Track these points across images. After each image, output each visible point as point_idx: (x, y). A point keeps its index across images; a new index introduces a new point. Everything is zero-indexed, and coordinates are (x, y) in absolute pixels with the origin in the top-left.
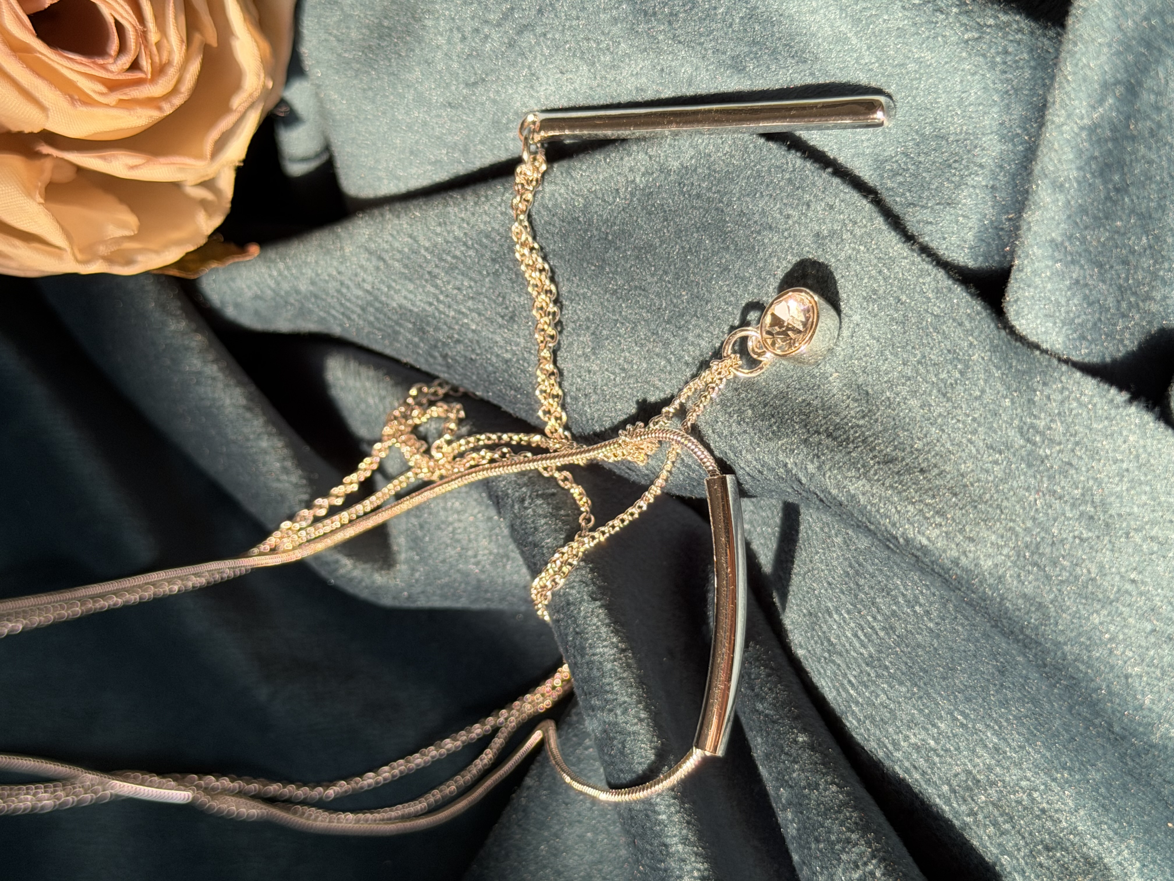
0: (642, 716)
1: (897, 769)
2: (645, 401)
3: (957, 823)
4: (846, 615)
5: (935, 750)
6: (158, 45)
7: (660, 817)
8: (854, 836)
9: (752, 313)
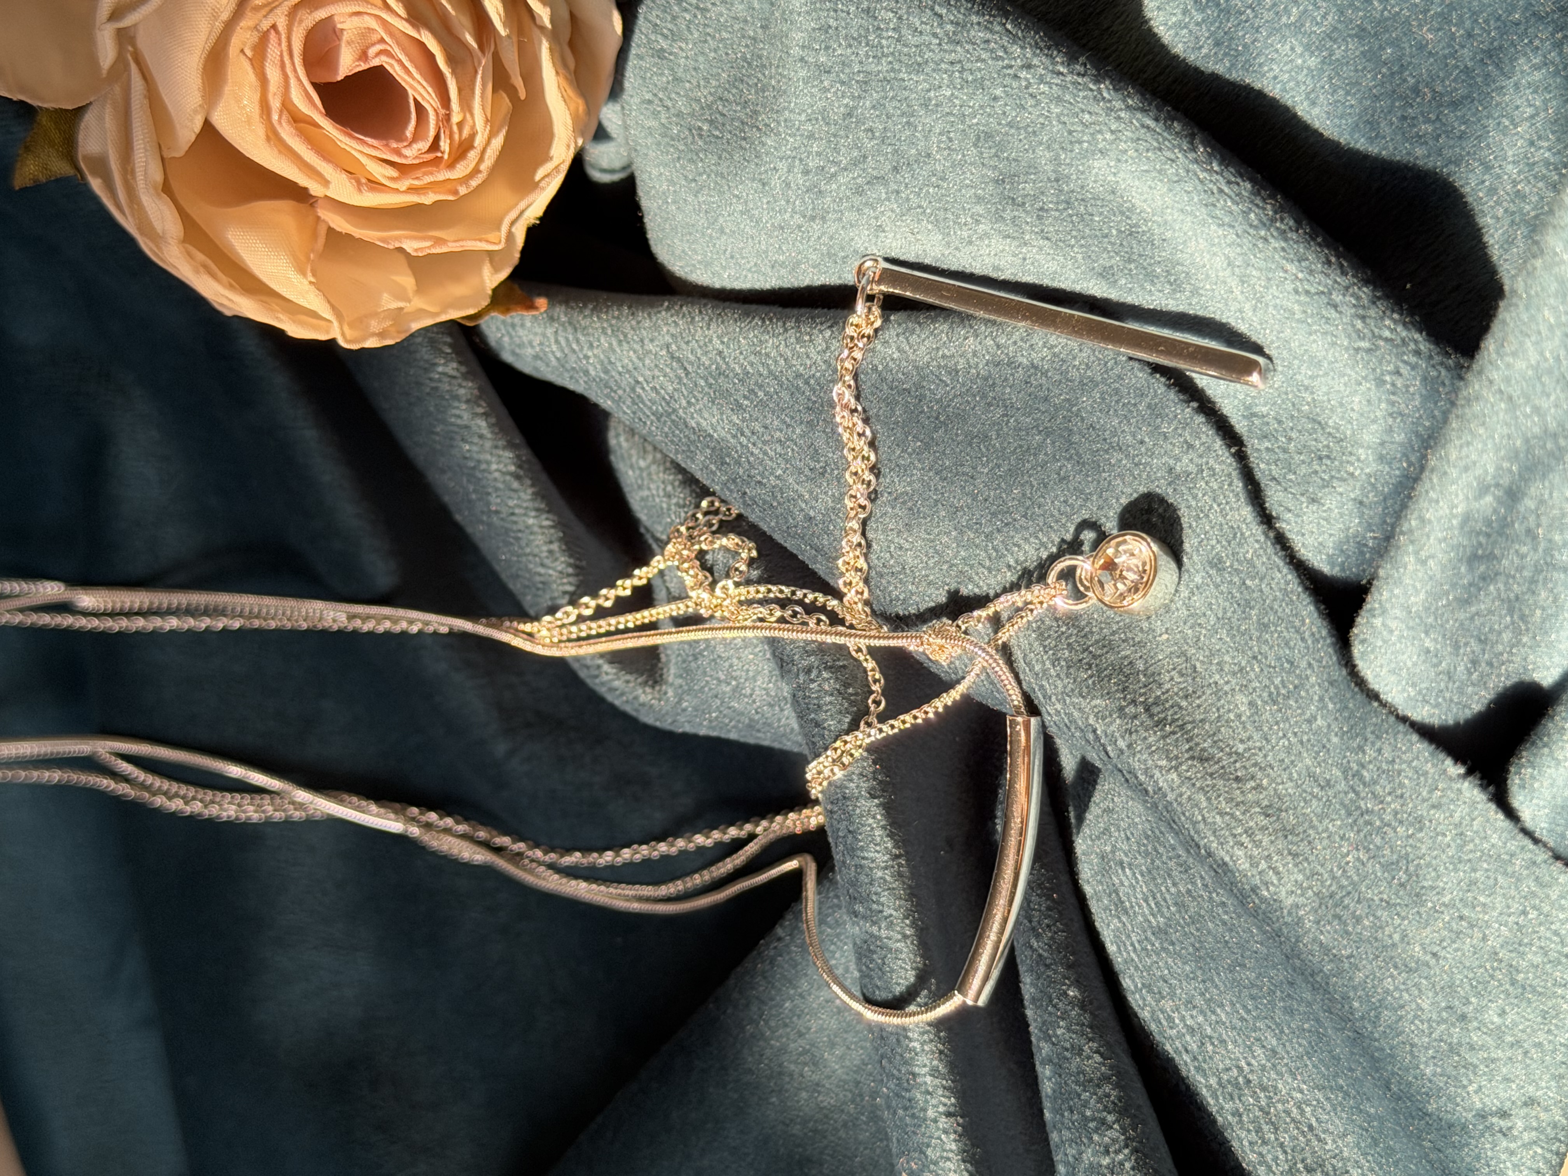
0: (908, 933)
1: (1168, 1047)
2: (957, 592)
3: (1220, 1119)
4: (1139, 877)
5: (1210, 1038)
6: (460, 125)
7: (912, 1045)
8: (1110, 1118)
9: (1086, 532)
